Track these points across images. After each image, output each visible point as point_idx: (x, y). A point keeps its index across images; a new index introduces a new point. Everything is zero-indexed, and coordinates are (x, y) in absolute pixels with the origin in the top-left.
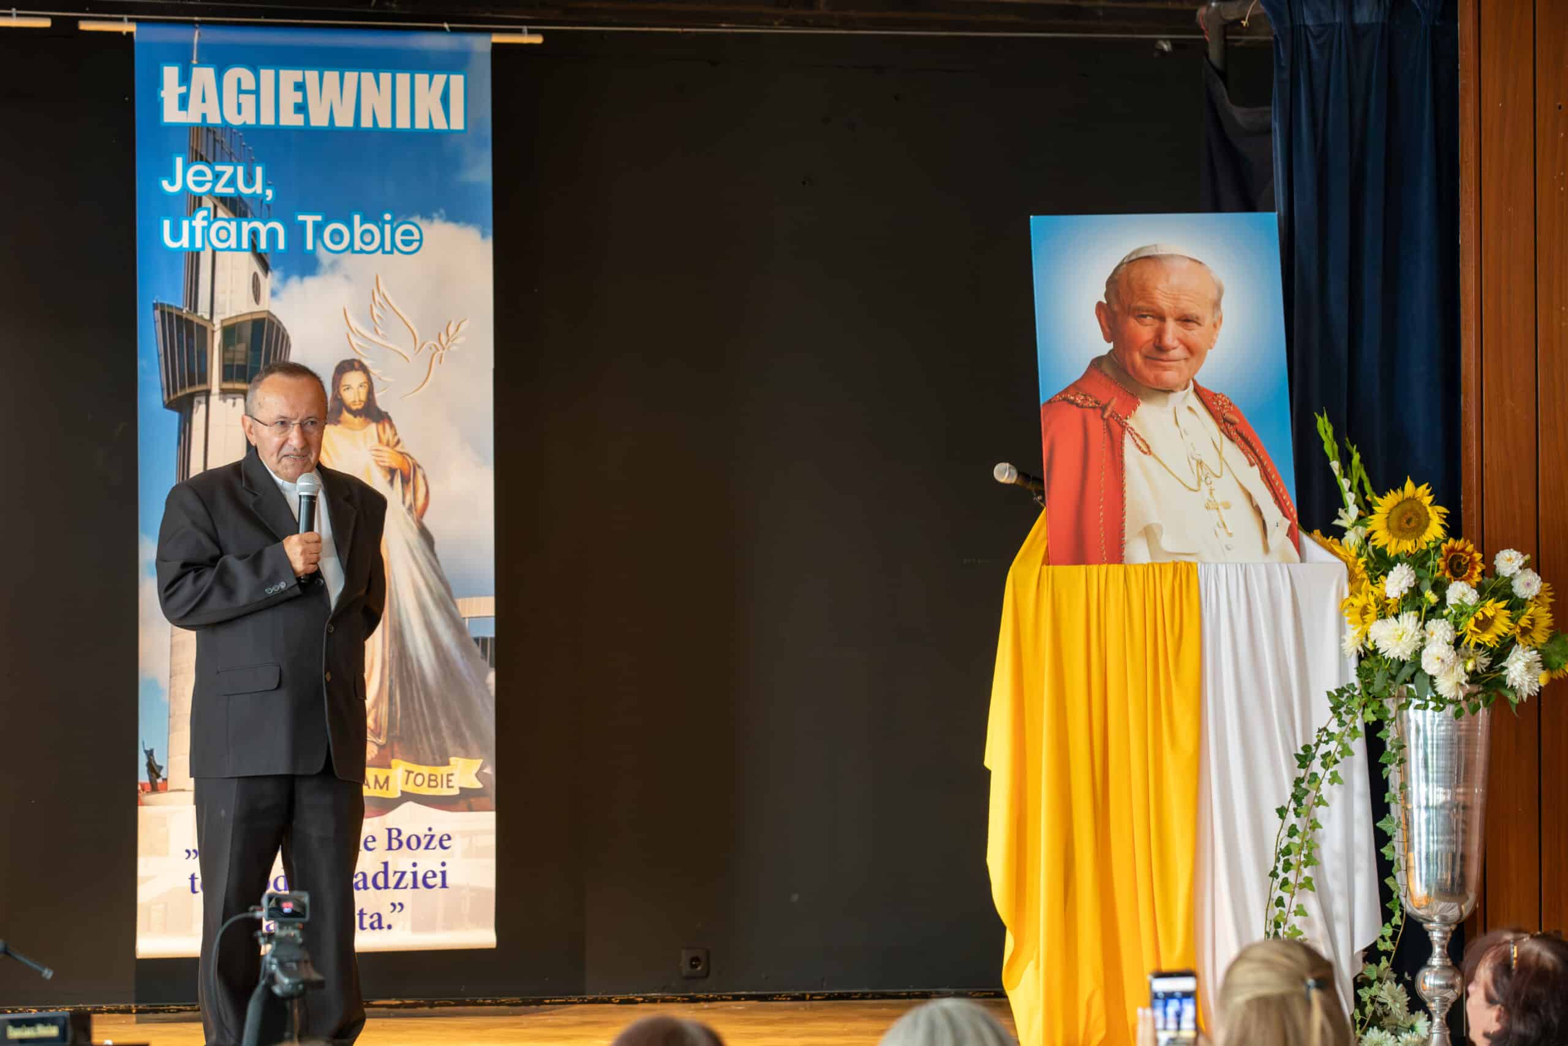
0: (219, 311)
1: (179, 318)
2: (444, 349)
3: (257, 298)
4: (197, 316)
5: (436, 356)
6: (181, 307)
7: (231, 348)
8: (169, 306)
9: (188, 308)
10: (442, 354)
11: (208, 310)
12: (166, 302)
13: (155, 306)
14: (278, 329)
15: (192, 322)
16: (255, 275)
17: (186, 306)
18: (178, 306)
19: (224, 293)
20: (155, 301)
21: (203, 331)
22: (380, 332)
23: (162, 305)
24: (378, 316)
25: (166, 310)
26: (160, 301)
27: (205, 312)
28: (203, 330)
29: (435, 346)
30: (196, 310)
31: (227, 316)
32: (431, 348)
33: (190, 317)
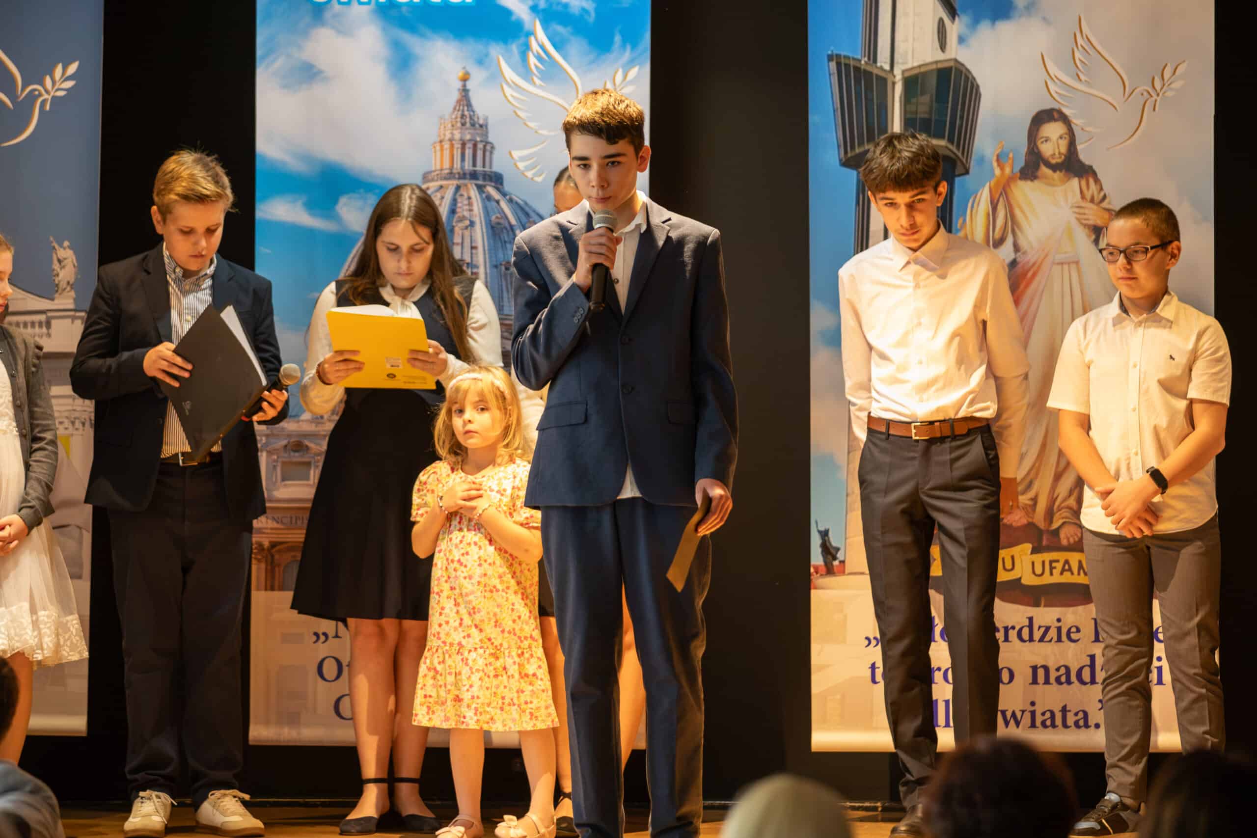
0: (900, 61)
1: (857, 69)
2: (1158, 95)
3: (943, 46)
4: (877, 67)
5: (1148, 102)
6: (859, 57)
7: (914, 100)
8: (845, 57)
9: (866, 59)
10: (1156, 101)
11: (888, 60)
12: (843, 53)
13: (830, 58)
14: (967, 78)
15: (871, 73)
16: (941, 22)
17: (865, 56)
18: (856, 57)
19: (906, 40)
20: (830, 52)
21: (883, 83)
22: (1082, 77)
23: (838, 56)
24: (1080, 60)
25: (843, 61)
26: (835, 52)
27: (885, 63)
28: (883, 81)
29: (1149, 93)
30: (875, 61)
31: (909, 66)
32: (1142, 94)
33: (869, 68)
